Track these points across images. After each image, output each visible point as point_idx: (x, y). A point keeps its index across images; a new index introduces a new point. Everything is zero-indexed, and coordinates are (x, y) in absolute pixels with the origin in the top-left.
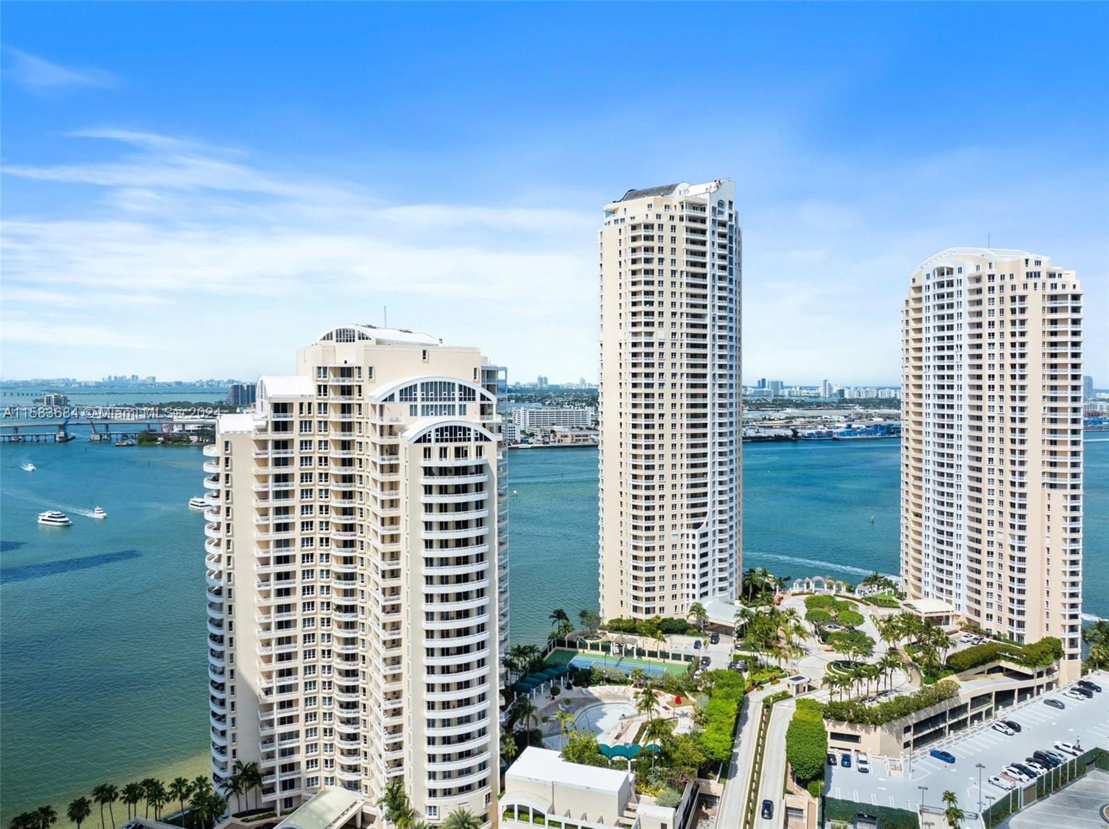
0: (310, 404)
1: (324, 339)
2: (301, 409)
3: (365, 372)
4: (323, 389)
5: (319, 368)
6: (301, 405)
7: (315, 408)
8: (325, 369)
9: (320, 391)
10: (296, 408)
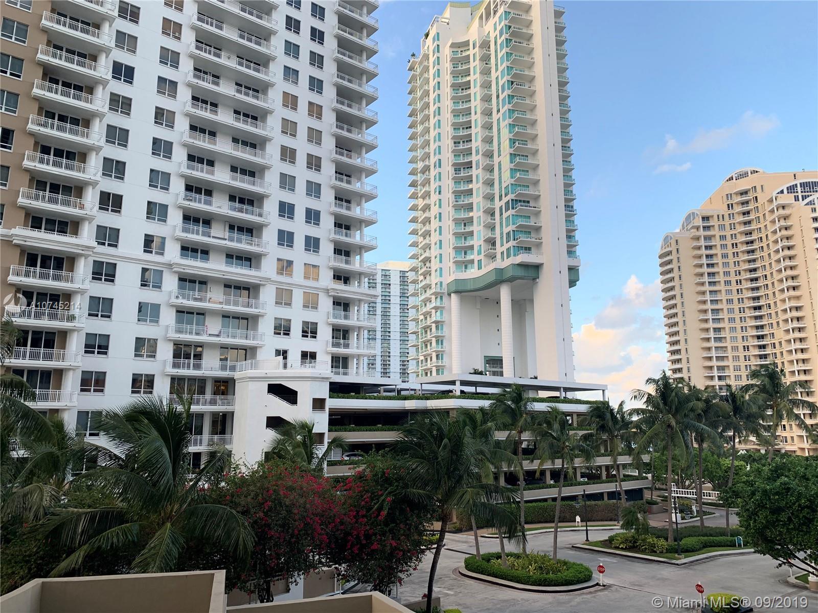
0: (723, 216)
1: (727, 181)
2: (718, 218)
3: (759, 189)
4: (730, 206)
5: (727, 195)
6: (718, 216)
7: (726, 217)
8: (731, 194)
9: (729, 207)
10: (716, 217)
